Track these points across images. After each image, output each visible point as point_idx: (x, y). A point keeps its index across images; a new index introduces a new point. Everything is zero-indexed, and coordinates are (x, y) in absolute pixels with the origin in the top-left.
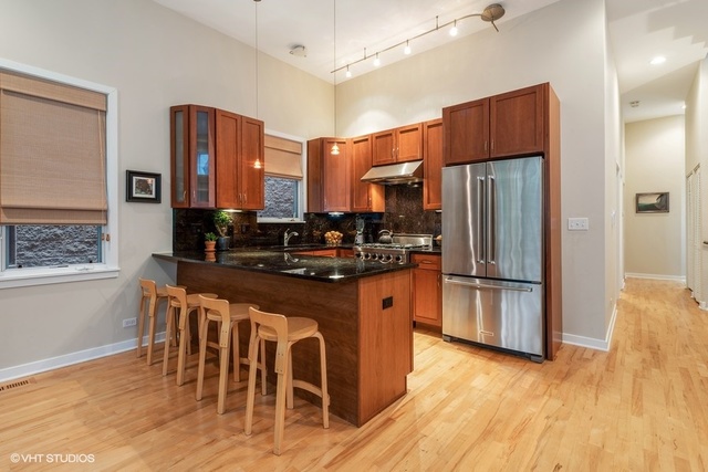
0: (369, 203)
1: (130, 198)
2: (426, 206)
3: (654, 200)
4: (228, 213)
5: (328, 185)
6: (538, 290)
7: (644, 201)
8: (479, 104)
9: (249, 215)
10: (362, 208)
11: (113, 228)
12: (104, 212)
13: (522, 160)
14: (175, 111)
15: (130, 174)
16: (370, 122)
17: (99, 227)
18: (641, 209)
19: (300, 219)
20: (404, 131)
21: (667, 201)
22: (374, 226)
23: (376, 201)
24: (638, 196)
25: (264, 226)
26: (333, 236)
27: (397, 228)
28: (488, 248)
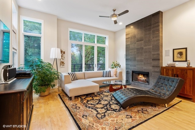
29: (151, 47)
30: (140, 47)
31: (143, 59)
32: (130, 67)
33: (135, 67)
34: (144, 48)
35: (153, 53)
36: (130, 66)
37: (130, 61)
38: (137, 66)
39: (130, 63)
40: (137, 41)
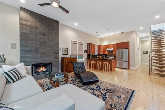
0: (106, 53)
1: (85, 53)
2: (114, 53)
3: (146, 52)
4: (92, 54)
5: (101, 51)
6: (127, 62)
7: (144, 52)
8: (121, 43)
9: (93, 54)
10: (105, 53)
11: (84, 56)
12: (83, 54)
13: (125, 49)
14: (88, 44)
15: (85, 50)
16: (105, 43)
17: (82, 56)
18: (144, 53)
19: (97, 55)
20: (111, 45)
21: (148, 52)
22: (106, 56)
23: (107, 53)
24: (143, 51)
25: (94, 56)
26: (101, 57)
27: (109, 56)
28: (122, 58)
29: (54, 43)
30: (43, 41)
31: (47, 52)
32: (29, 60)
33: (36, 60)
34: (48, 42)
35: (55, 48)
36: (29, 58)
37: (29, 53)
38: (39, 58)
39: (29, 55)
40: (40, 34)
